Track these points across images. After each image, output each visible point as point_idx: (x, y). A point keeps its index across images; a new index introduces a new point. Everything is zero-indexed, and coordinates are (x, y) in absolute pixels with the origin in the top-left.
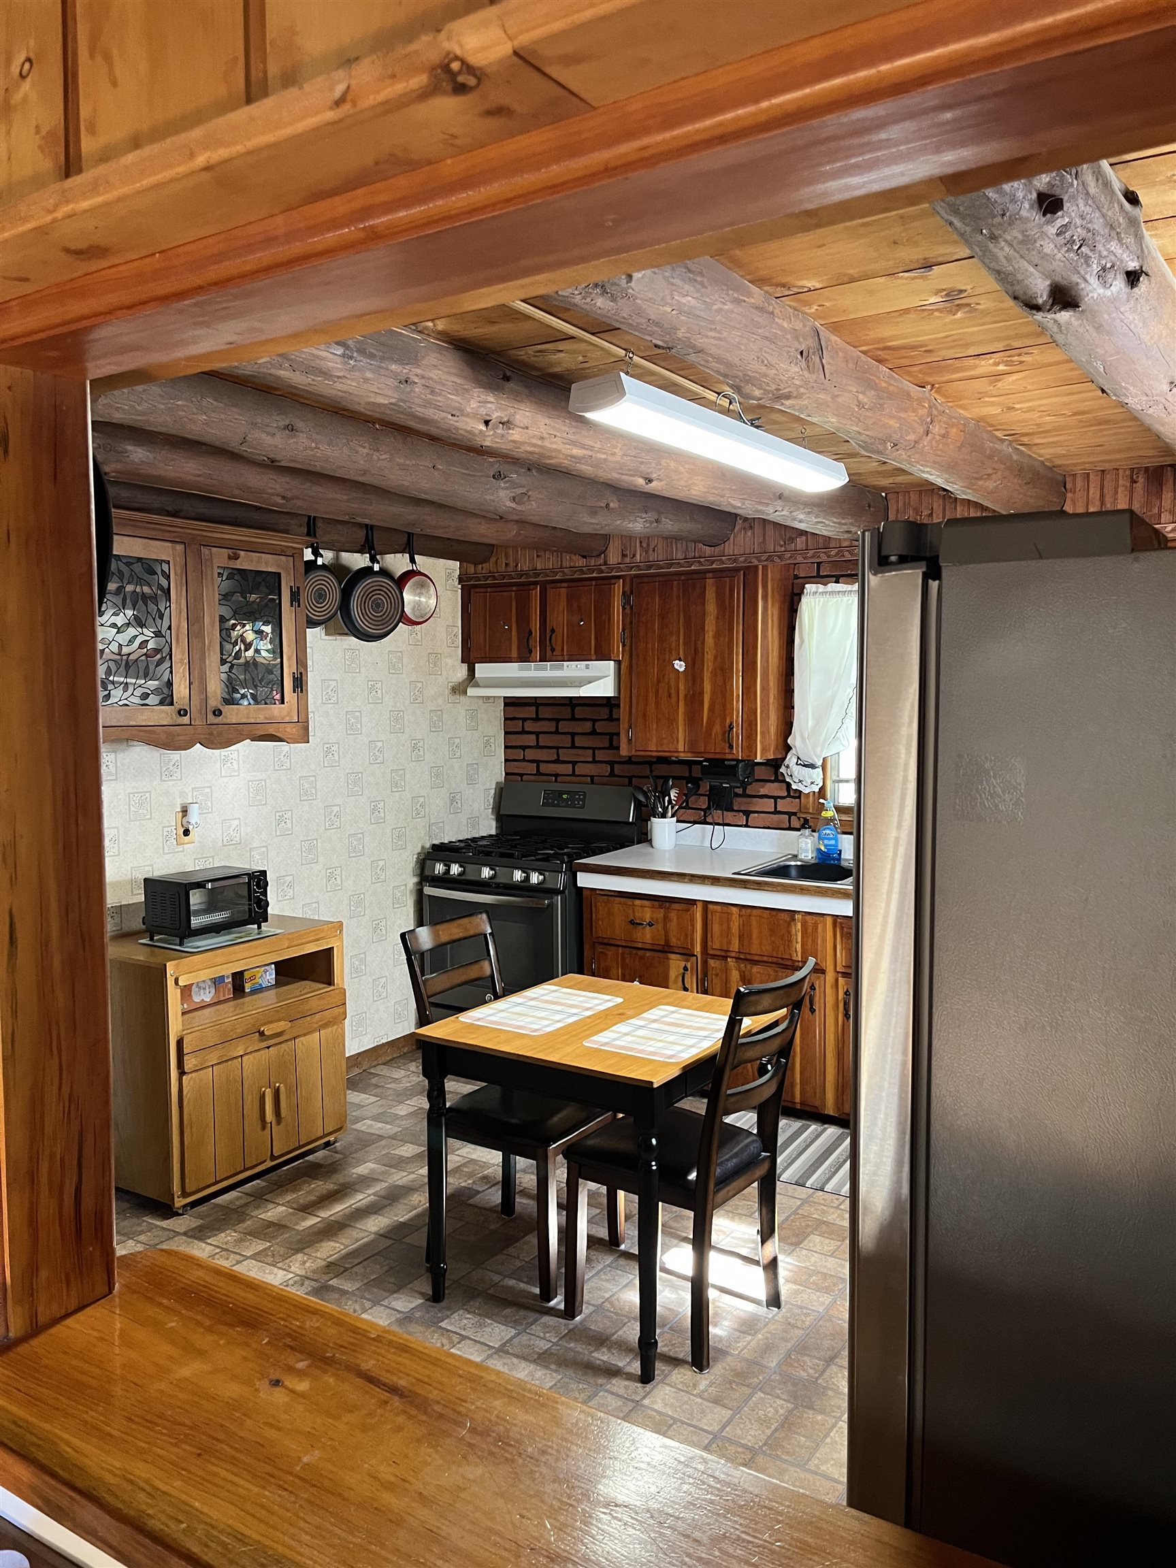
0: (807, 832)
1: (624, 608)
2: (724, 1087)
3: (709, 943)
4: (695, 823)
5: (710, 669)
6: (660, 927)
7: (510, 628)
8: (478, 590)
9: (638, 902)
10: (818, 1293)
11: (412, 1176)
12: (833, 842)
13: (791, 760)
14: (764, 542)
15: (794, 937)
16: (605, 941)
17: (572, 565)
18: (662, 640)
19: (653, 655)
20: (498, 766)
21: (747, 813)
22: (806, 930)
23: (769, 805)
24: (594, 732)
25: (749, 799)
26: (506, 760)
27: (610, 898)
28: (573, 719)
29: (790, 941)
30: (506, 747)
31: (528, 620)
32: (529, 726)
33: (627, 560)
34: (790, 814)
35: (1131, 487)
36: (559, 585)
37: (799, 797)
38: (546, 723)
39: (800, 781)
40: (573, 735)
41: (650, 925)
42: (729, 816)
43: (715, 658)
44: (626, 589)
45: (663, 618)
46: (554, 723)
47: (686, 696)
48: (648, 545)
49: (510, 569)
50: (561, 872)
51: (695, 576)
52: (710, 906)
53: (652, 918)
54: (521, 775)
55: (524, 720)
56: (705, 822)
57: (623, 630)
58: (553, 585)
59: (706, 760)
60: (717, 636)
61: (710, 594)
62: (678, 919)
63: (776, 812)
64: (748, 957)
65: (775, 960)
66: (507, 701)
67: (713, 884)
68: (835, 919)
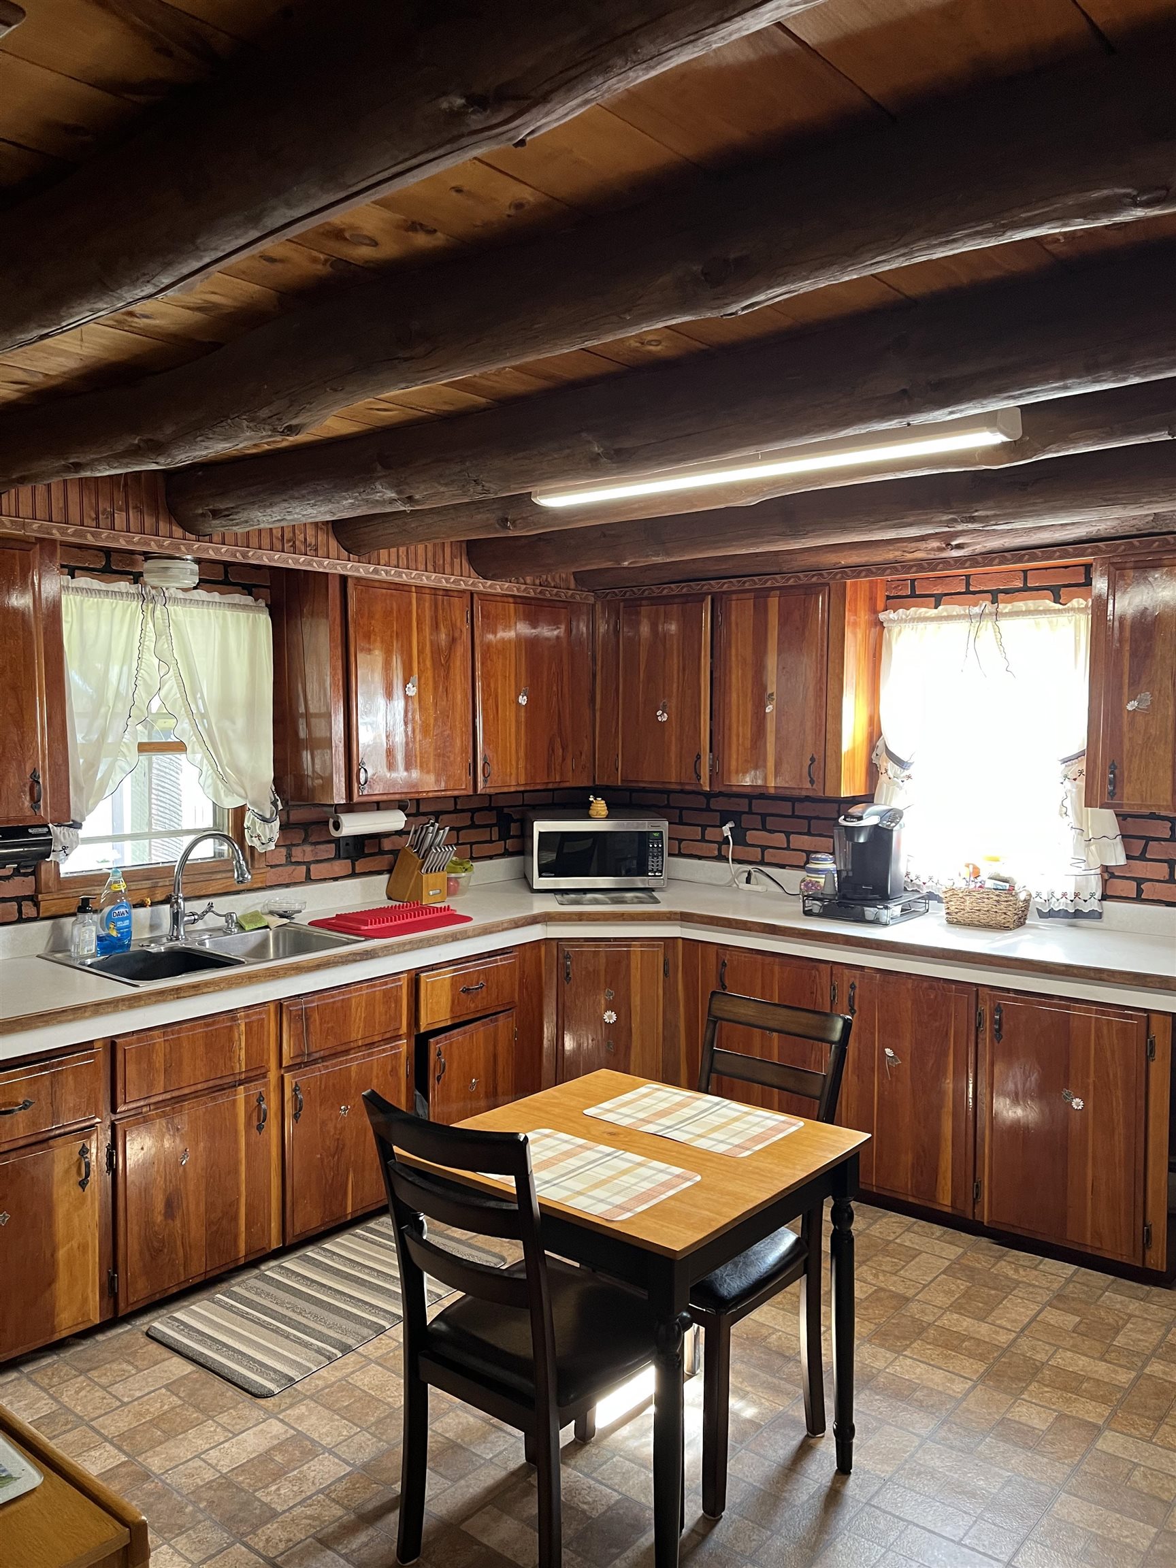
0: (88, 916)
3: (120, 1097)
6: (44, 1103)
12: (127, 923)
15: (237, 1045)
22: (251, 1030)
29: (232, 1050)
37: (35, 873)
41: (27, 1106)
53: (30, 1093)
62: (75, 1077)
64: (176, 1094)
65: (211, 1083)
67: (131, 1007)
68: (279, 1004)
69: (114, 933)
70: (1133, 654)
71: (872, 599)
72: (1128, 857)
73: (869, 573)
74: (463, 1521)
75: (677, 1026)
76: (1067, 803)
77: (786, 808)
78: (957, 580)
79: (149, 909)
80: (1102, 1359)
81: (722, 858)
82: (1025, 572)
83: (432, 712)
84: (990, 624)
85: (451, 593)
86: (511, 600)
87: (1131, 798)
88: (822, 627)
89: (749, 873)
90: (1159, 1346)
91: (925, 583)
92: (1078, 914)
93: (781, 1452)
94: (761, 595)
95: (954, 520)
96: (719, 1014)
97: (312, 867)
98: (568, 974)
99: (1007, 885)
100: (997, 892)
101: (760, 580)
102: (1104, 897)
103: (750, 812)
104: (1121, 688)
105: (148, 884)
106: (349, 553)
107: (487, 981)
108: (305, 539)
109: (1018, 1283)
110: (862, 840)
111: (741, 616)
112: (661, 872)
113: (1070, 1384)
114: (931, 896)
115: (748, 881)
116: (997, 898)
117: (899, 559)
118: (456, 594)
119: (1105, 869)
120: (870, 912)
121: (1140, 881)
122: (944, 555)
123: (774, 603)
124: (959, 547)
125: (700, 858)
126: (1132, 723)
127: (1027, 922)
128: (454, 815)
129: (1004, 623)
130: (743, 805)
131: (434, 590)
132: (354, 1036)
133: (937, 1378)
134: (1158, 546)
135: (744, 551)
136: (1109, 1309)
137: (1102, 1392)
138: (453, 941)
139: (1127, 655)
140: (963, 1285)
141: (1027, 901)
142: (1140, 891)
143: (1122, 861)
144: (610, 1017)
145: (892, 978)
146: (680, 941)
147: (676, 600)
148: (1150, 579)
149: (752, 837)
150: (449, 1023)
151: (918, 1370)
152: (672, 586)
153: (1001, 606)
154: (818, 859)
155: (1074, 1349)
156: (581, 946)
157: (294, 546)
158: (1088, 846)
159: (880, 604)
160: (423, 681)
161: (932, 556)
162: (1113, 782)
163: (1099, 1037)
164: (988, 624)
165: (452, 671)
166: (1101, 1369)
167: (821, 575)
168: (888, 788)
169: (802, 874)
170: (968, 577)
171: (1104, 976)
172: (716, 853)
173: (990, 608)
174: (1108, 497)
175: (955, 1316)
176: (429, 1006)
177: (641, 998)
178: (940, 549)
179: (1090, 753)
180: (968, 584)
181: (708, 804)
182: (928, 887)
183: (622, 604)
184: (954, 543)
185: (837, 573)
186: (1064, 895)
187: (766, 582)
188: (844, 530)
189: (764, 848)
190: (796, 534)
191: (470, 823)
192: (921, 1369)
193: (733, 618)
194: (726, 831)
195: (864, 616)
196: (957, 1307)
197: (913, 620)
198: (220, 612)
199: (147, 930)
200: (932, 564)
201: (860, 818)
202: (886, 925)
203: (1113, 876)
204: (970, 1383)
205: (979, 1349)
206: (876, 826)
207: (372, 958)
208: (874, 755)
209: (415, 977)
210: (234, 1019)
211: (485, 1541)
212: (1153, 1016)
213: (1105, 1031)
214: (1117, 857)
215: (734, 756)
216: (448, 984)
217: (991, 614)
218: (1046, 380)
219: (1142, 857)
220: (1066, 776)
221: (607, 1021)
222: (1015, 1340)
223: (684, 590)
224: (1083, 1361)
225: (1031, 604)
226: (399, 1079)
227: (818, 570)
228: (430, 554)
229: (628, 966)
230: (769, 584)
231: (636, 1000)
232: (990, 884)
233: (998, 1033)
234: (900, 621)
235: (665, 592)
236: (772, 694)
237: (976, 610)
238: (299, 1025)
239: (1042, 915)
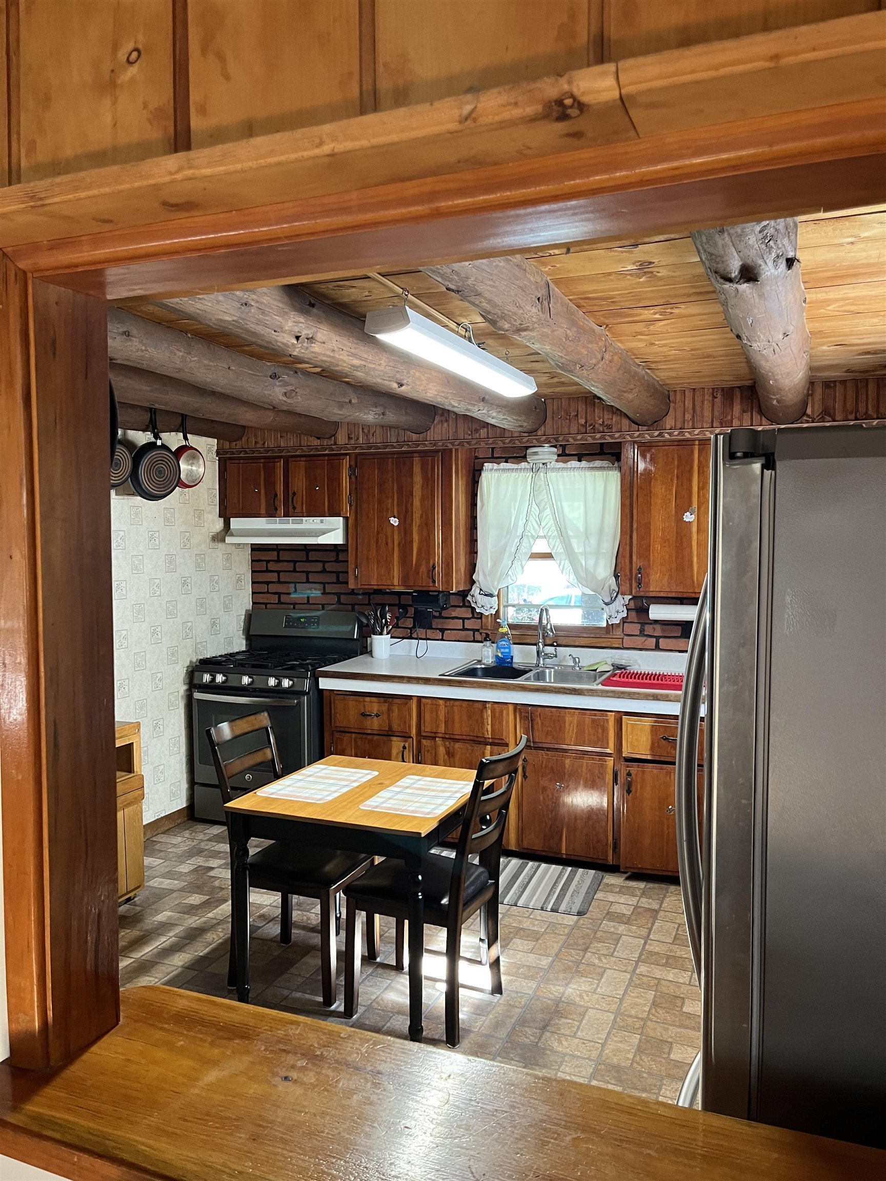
0: (488, 643)
1: (350, 478)
2: (470, 834)
3: (423, 728)
4: (403, 638)
5: (418, 524)
6: (385, 717)
7: (259, 492)
8: (233, 461)
9: (367, 699)
10: (526, 981)
11: (203, 919)
12: (507, 650)
13: (475, 591)
14: (456, 431)
15: (485, 721)
16: (342, 729)
17: (309, 444)
18: (380, 502)
19: (374, 514)
20: (247, 598)
21: (442, 631)
22: (495, 715)
23: (458, 624)
24: (324, 571)
25: (444, 620)
26: (253, 593)
27: (346, 697)
28: (308, 561)
29: (483, 723)
30: (253, 583)
31: (274, 484)
32: (272, 566)
33: (352, 442)
34: (474, 630)
35: (713, 400)
36: (298, 459)
37: (481, 618)
38: (285, 564)
39: (483, 606)
40: (307, 573)
41: (377, 715)
42: (430, 633)
43: (422, 516)
44: (352, 463)
45: (381, 486)
46: (292, 564)
47: (399, 544)
48: (369, 431)
49: (258, 446)
50: (307, 678)
51: (405, 455)
52: (423, 700)
53: (379, 711)
54: (266, 604)
55: (268, 562)
56: (411, 638)
57: (350, 494)
58: (293, 459)
59: (415, 592)
60: (423, 499)
61: (417, 469)
62: (399, 710)
63: (464, 629)
64: (452, 736)
65: (471, 738)
66: (253, 547)
67: (425, 684)
68: (515, 706)
69: (500, 655)
132: (568, 742)
138: (654, 700)
150: (649, 757)
160: (702, 509)
198: (582, 473)
209: (620, 716)
210: (483, 707)
216: (648, 730)
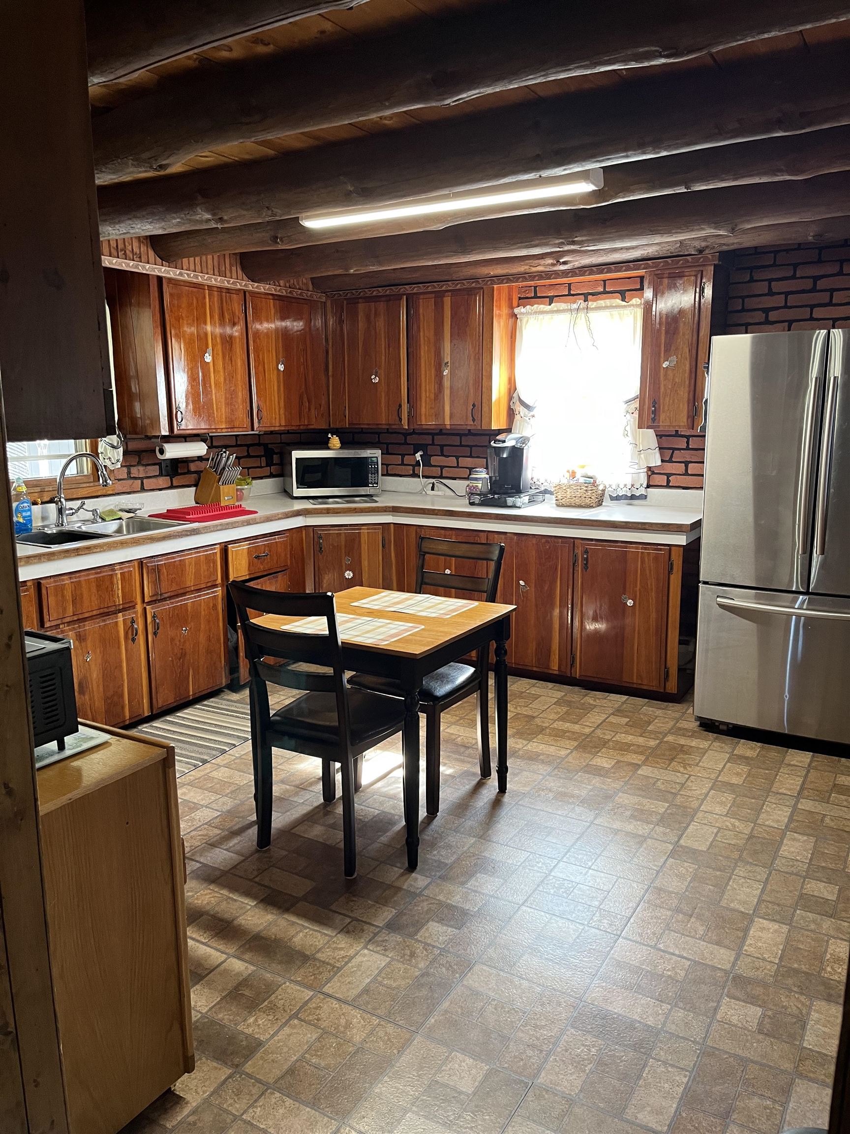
12: (28, 513)
15: (116, 587)
22: (124, 577)
29: (113, 590)
68: (141, 562)
69: (21, 520)
70: (667, 332)
71: (510, 300)
72: (662, 461)
73: (509, 281)
74: (291, 829)
75: (391, 579)
76: (628, 428)
77: (456, 440)
78: (562, 287)
79: (40, 506)
80: (641, 736)
81: (415, 475)
82: (605, 281)
83: (222, 373)
84: (583, 315)
85: (232, 292)
86: (271, 297)
87: (664, 421)
88: (479, 317)
89: (433, 484)
90: (672, 728)
91: (543, 288)
92: (633, 497)
93: (467, 787)
94: (439, 296)
95: (563, 243)
96: (426, 550)
97: (145, 481)
98: (321, 548)
99: (592, 480)
100: (586, 485)
101: (438, 285)
102: (648, 486)
103: (433, 444)
104: (660, 353)
105: (38, 489)
106: (162, 260)
107: (270, 551)
108: (133, 250)
109: (595, 706)
110: (505, 456)
111: (426, 310)
112: (377, 484)
113: (624, 748)
114: (546, 492)
115: (433, 489)
116: (586, 489)
117: (528, 271)
118: (234, 292)
119: (649, 468)
120: (510, 501)
121: (668, 475)
122: (555, 268)
123: (447, 301)
124: (565, 263)
125: (401, 476)
126: (666, 375)
127: (603, 504)
128: (236, 448)
129: (592, 315)
130: (428, 440)
131: (220, 289)
132: (188, 584)
133: (552, 750)
134: (683, 264)
135: (430, 263)
136: (645, 714)
137: (640, 750)
138: (247, 525)
139: (663, 332)
140: (565, 709)
141: (604, 491)
142: (668, 481)
143: (659, 463)
144: (349, 575)
145: (524, 538)
146: (392, 525)
147: (383, 299)
148: (678, 284)
149: (434, 460)
150: (248, 577)
151: (541, 747)
152: (379, 289)
153: (590, 303)
154: (477, 472)
155: (626, 733)
156: (329, 530)
157: (125, 254)
158: (640, 454)
159: (515, 303)
160: (215, 352)
161: (548, 270)
162: (654, 412)
163: (643, 562)
164: (582, 315)
165: (234, 346)
166: (641, 740)
167: (478, 282)
168: (520, 423)
169: (467, 482)
170: (570, 284)
171: (647, 527)
172: (411, 472)
173: (583, 304)
174: (652, 229)
175: (561, 723)
176: (235, 566)
177: (368, 561)
178: (553, 265)
179: (641, 397)
180: (570, 289)
181: (406, 439)
182: (544, 486)
183: (345, 302)
184: (561, 261)
185: (488, 281)
186: (625, 485)
187: (442, 287)
188: (496, 249)
189: (442, 467)
190: (465, 251)
191: (246, 454)
192: (542, 746)
193: (421, 311)
194: (418, 456)
195: (505, 311)
196: (562, 719)
197: (536, 313)
199: (40, 520)
200: (548, 275)
201: (504, 442)
202: (519, 507)
203: (653, 473)
204: (569, 751)
205: (574, 736)
206: (514, 446)
207: (197, 534)
208: (512, 402)
209: (225, 548)
210: (114, 570)
211: (306, 836)
212: (673, 548)
213: (646, 560)
214: (656, 460)
215: (423, 405)
216: (246, 552)
217: (584, 308)
218: (617, 151)
219: (670, 461)
220: (627, 412)
221: (347, 577)
222: (594, 731)
223: (388, 291)
224: (630, 737)
225: (608, 302)
226: (217, 613)
227: (475, 279)
228: (216, 263)
229: (360, 541)
230: (443, 288)
231: (365, 563)
232: (582, 480)
233: (586, 566)
234: (528, 313)
235: (375, 293)
236: (448, 363)
237: (575, 306)
238: (154, 576)
239: (612, 498)
